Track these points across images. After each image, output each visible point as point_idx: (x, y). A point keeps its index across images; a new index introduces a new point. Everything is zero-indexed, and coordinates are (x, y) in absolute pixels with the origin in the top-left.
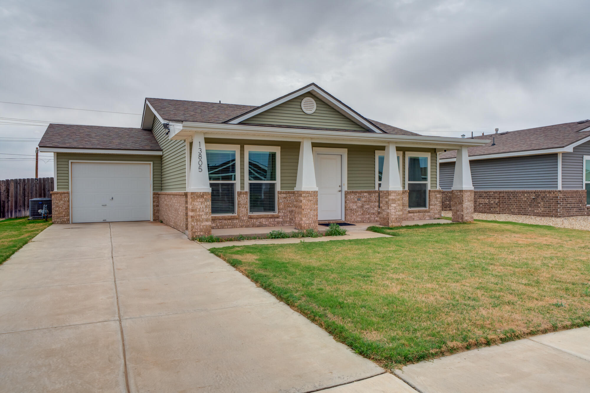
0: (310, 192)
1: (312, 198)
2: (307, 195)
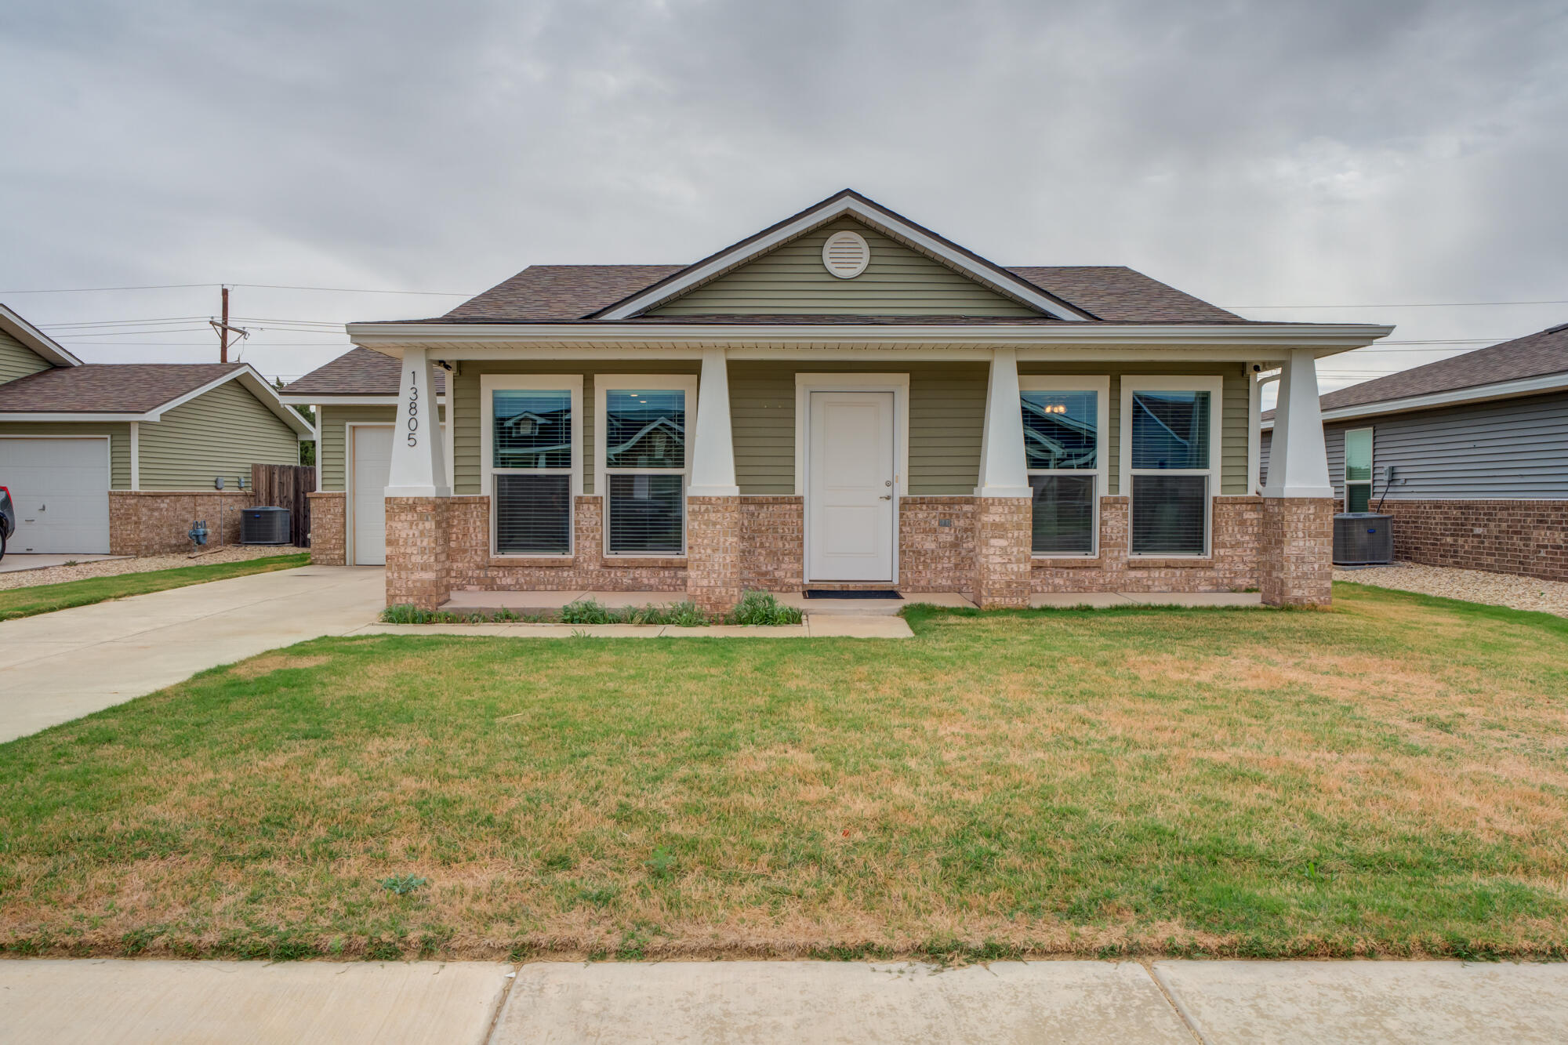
0: (714, 499)
1: (719, 515)
2: (703, 508)
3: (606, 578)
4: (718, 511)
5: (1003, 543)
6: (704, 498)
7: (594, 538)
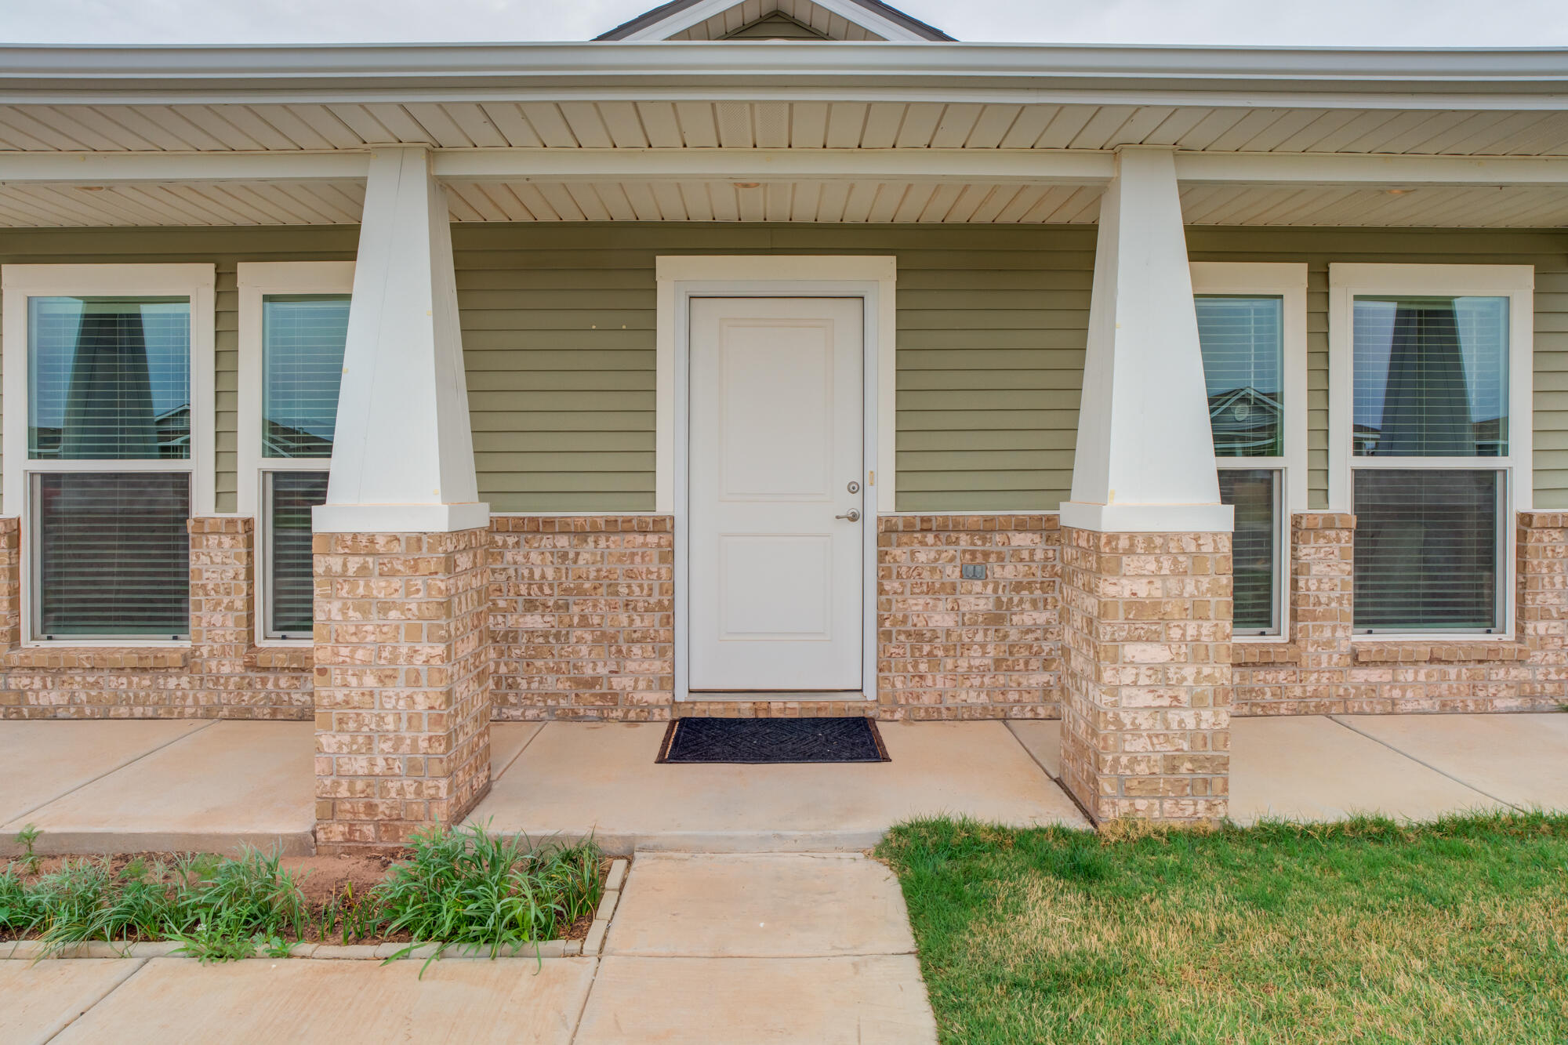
0: (381, 541)
1: (396, 583)
2: (354, 564)
3: (256, 692)
4: (394, 573)
5: (1156, 653)
6: (355, 536)
7: (230, 607)
